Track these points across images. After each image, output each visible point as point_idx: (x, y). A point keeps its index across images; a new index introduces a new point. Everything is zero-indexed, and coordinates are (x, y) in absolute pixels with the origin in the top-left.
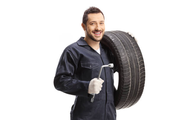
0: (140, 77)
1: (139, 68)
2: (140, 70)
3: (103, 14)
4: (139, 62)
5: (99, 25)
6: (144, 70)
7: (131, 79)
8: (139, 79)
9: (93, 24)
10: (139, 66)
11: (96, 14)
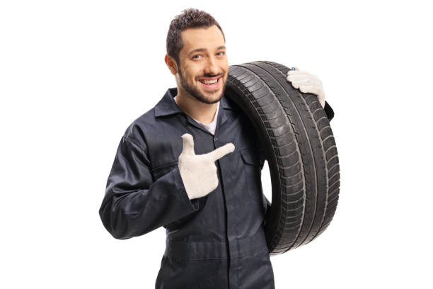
0: (326, 162)
1: (320, 138)
2: (322, 142)
3: (219, 28)
4: (316, 124)
5: (213, 58)
6: (332, 141)
7: (302, 171)
8: (324, 168)
9: (196, 57)
10: (319, 133)
11: (206, 29)
